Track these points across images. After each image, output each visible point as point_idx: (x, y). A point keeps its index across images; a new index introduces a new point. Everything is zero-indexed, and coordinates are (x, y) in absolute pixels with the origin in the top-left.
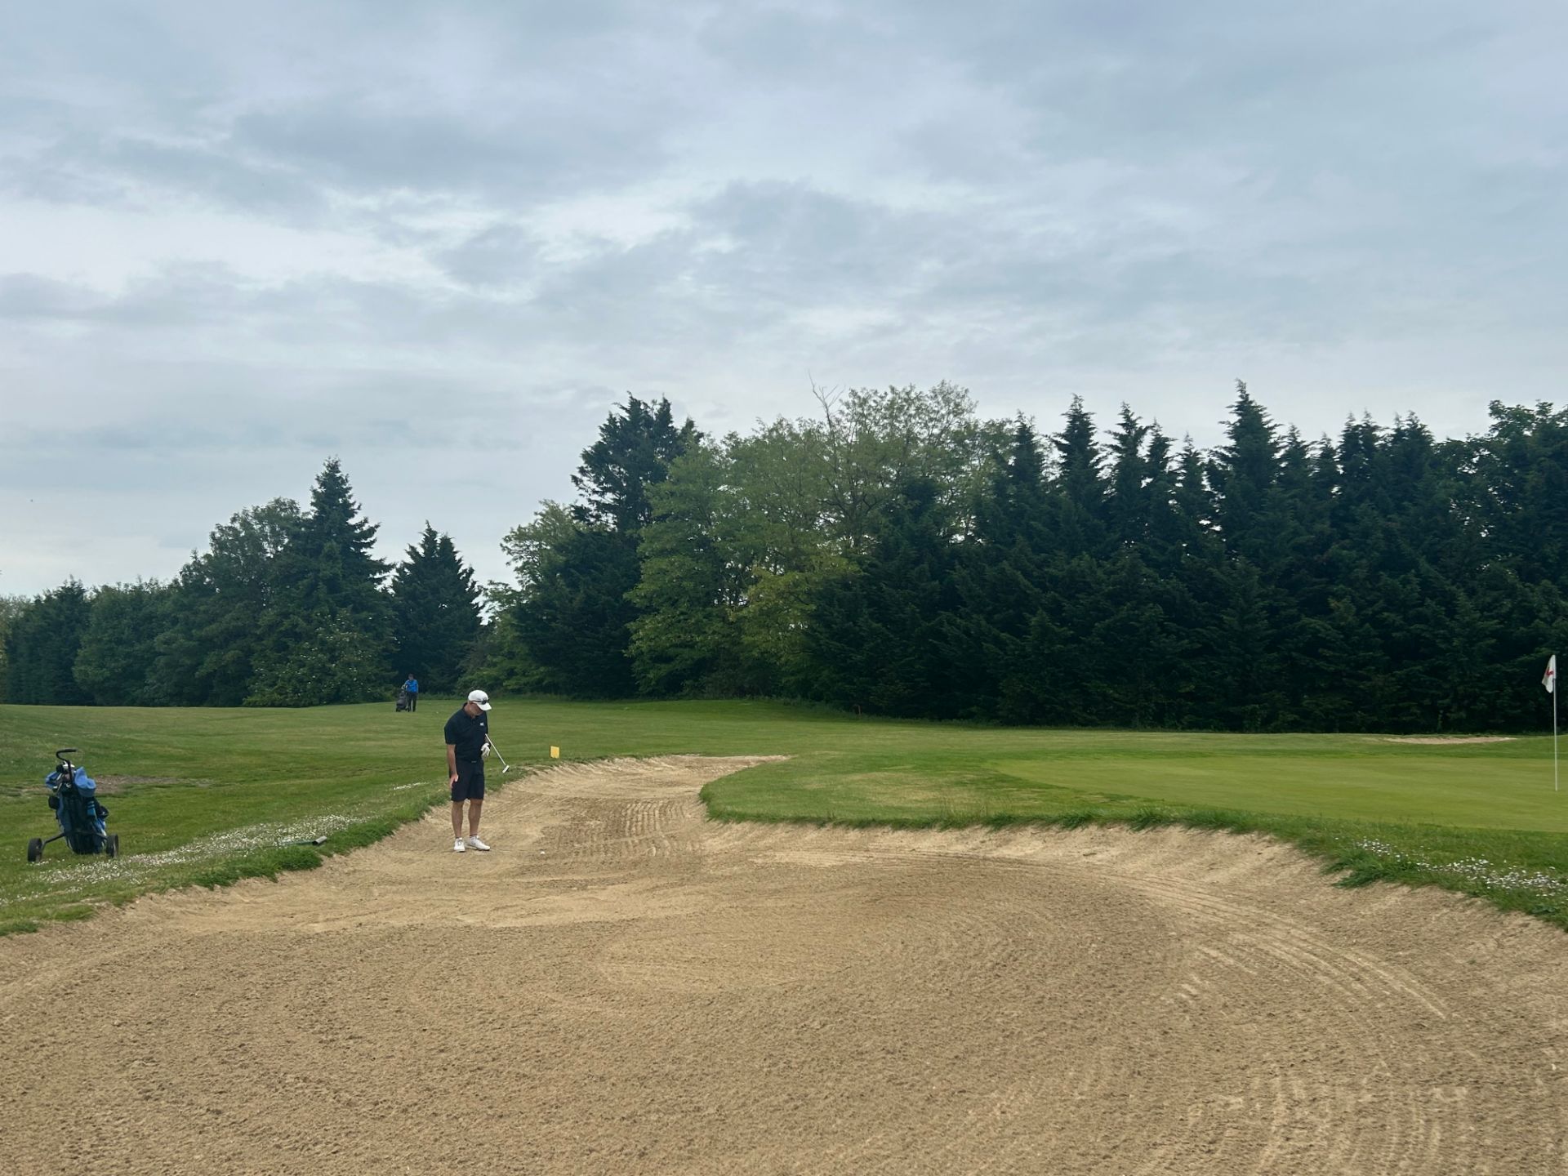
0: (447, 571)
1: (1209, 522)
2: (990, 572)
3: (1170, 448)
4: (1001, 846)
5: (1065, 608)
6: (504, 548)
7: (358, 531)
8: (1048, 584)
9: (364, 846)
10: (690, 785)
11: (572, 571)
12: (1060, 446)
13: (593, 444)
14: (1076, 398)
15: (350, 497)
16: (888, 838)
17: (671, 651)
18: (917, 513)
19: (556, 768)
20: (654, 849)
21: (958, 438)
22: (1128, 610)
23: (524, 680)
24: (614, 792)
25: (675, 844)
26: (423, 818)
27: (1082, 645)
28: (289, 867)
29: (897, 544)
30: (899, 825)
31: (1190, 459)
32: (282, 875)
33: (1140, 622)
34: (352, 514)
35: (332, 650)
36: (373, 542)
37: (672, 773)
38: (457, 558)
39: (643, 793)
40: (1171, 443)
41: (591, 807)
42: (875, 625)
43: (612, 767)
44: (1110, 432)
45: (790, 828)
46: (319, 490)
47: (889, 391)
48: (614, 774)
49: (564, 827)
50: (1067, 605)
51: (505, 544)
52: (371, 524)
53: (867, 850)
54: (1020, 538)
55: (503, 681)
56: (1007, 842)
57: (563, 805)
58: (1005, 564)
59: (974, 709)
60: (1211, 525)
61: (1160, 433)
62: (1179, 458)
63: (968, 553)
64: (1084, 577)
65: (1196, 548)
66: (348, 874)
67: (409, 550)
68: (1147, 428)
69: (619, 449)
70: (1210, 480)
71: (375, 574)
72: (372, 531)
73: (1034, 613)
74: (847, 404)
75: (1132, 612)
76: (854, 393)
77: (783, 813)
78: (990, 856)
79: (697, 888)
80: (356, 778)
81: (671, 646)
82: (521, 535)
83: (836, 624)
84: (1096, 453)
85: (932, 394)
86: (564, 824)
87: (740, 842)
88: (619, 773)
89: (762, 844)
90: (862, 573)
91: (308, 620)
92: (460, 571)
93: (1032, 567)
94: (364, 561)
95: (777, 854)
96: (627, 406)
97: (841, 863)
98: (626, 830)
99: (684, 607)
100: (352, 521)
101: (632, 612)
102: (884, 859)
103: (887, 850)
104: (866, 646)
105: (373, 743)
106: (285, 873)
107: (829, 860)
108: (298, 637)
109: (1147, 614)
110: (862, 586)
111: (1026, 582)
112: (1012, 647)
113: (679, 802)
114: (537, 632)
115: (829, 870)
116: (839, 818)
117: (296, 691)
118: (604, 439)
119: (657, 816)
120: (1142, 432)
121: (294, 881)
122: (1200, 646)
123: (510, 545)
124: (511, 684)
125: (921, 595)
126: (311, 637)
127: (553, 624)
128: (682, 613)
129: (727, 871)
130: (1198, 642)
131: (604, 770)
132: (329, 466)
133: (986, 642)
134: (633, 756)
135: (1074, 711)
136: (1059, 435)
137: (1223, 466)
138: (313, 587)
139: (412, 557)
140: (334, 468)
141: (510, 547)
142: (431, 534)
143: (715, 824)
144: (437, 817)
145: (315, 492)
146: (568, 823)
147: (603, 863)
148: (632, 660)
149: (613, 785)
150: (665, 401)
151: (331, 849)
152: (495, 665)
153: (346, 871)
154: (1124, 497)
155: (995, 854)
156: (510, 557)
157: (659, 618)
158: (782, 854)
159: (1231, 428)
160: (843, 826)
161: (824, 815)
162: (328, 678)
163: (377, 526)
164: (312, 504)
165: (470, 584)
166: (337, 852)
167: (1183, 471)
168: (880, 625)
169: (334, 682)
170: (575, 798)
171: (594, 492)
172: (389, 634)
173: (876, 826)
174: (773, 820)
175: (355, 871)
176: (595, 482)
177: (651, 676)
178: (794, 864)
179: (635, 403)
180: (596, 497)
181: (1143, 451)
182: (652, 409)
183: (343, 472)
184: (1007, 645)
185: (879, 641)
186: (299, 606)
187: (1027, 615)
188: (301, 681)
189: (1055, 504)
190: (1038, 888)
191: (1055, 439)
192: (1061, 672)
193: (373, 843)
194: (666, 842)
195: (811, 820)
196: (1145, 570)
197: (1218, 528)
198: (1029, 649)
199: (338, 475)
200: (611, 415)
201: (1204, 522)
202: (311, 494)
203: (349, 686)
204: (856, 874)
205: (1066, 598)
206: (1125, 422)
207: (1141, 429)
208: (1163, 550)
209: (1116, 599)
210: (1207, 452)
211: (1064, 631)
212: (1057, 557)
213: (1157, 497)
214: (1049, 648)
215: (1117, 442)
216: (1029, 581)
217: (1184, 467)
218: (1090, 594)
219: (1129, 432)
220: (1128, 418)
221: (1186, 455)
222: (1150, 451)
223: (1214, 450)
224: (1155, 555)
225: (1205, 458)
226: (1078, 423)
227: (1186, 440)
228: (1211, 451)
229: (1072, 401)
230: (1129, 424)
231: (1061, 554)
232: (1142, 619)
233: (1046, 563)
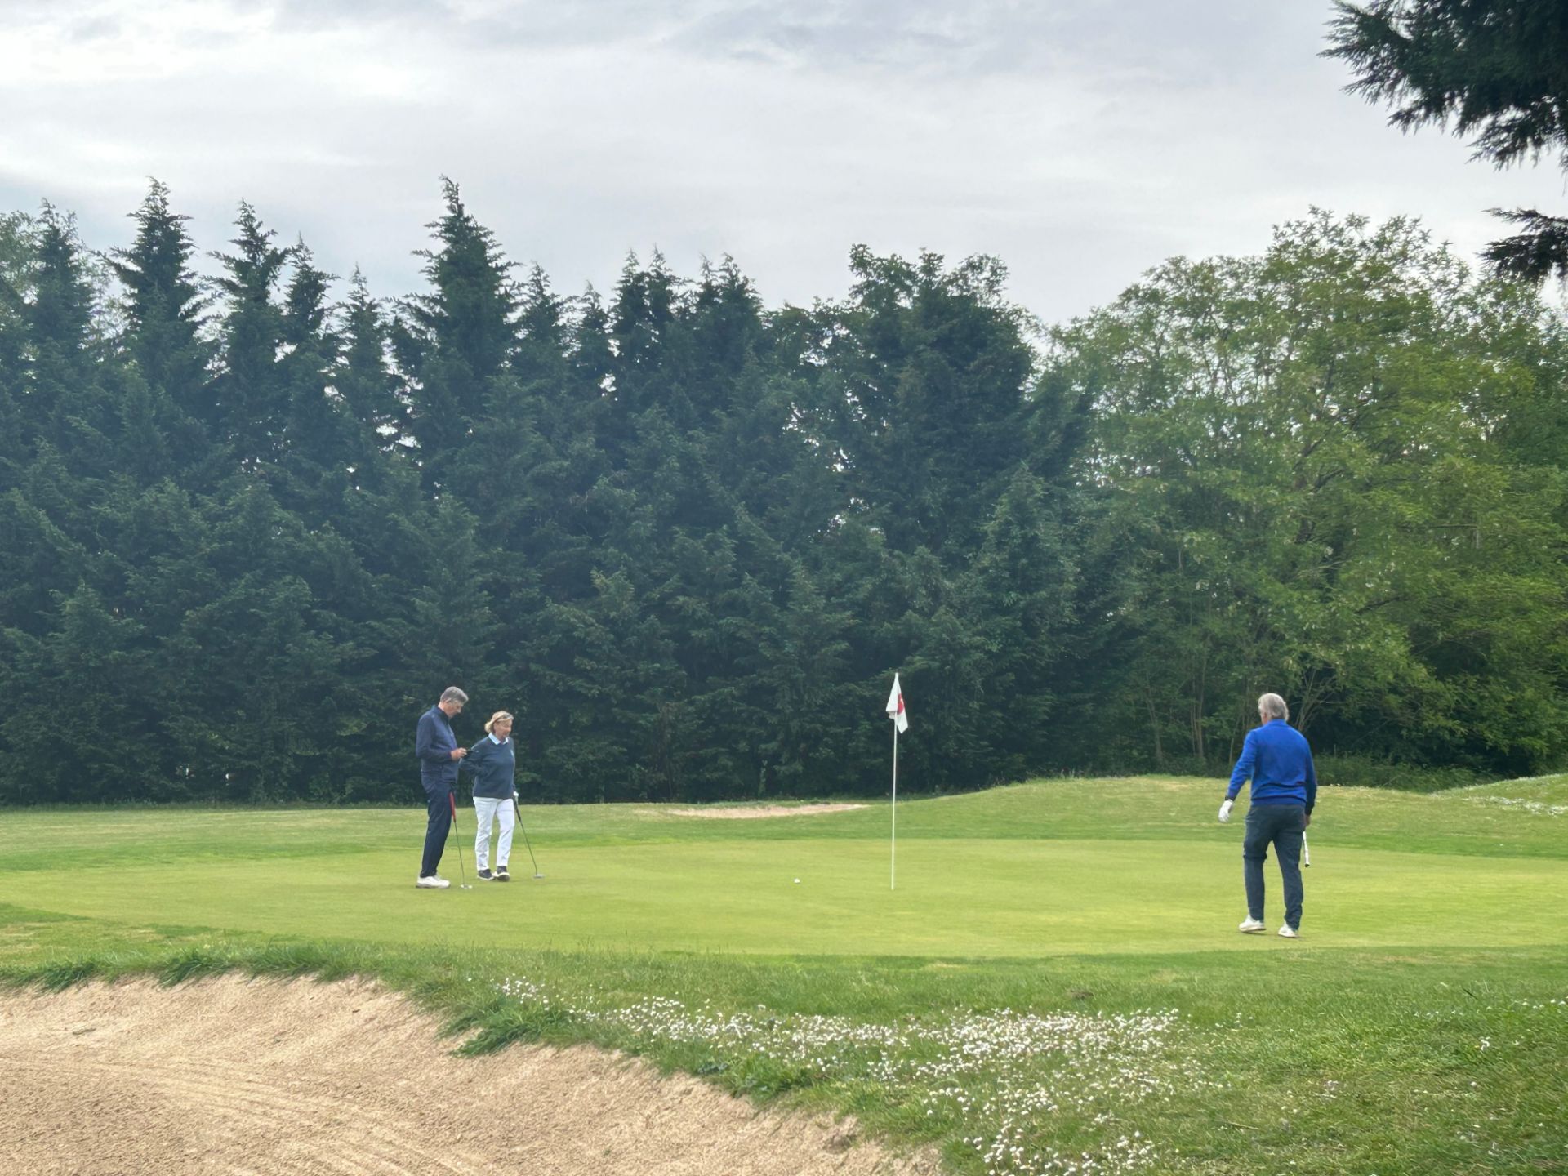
1: (393, 431)
3: (327, 292)
5: (130, 582)
8: (97, 535)
12: (125, 275)
14: (156, 186)
22: (246, 586)
27: (162, 651)
31: (362, 316)
33: (267, 609)
40: (329, 282)
44: (218, 255)
50: (133, 576)
54: (45, 445)
58: (15, 495)
60: (397, 436)
61: (307, 262)
62: (343, 312)
64: (166, 523)
65: (372, 477)
68: (286, 252)
70: (397, 354)
73: (70, 590)
75: (253, 590)
93: (68, 501)
109: (281, 596)
111: (55, 529)
112: (26, 654)
120: (276, 259)
122: (374, 652)
130: (371, 646)
135: (145, 774)
136: (126, 254)
137: (418, 331)
154: (241, 377)
159: (433, 264)
167: (350, 335)
181: (279, 294)
184: (18, 651)
187: (57, 593)
189: (113, 383)
191: (116, 260)
192: (120, 701)
196: (279, 513)
197: (409, 442)
198: (59, 660)
205: (131, 562)
206: (245, 238)
207: (274, 252)
208: (313, 479)
209: (226, 565)
210: (393, 303)
211: (128, 624)
212: (115, 485)
213: (303, 380)
214: (97, 657)
215: (230, 275)
216: (62, 528)
217: (352, 329)
218: (177, 556)
219: (254, 258)
220: (251, 231)
221: (355, 306)
222: (292, 295)
223: (405, 301)
224: (297, 485)
225: (387, 314)
226: (158, 233)
227: (355, 281)
228: (400, 303)
229: (147, 191)
230: (254, 242)
231: (124, 478)
232: (273, 602)
233: (95, 495)
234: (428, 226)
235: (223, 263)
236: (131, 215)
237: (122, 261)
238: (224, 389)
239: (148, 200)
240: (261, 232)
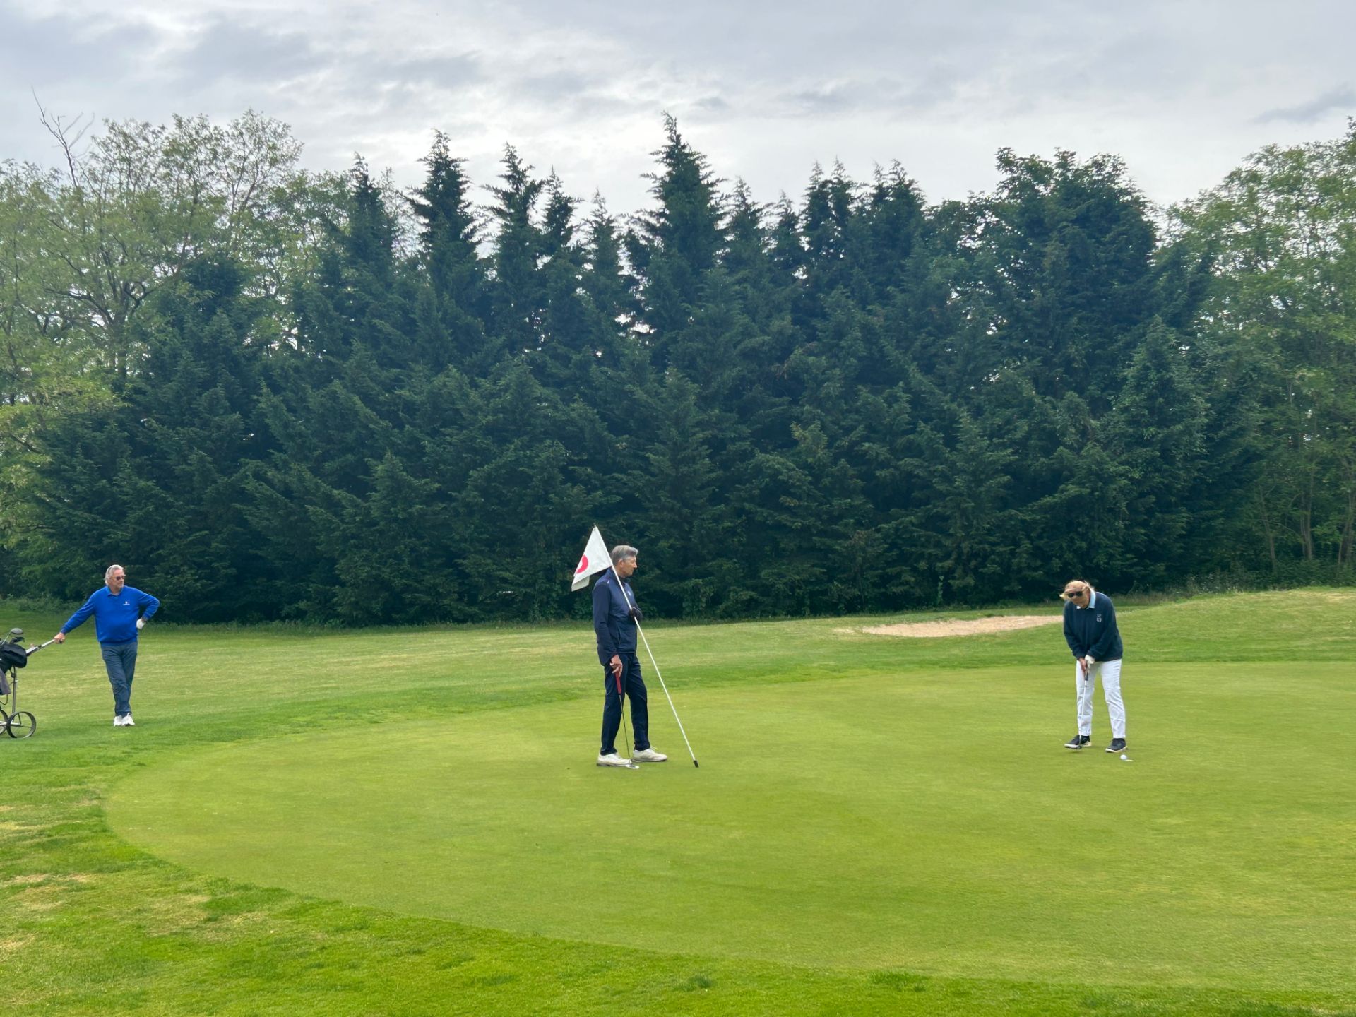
1: (629, 320)
2: (314, 398)
3: (574, 212)
5: (427, 450)
8: (401, 414)
12: (419, 210)
14: (440, 136)
22: (516, 449)
27: (453, 504)
29: (175, 356)
31: (603, 230)
33: (533, 467)
40: (576, 205)
44: (489, 188)
50: (429, 445)
54: (358, 345)
58: (336, 385)
59: (303, 605)
61: (559, 189)
62: (587, 228)
64: (453, 403)
65: (613, 359)
68: (542, 183)
70: (631, 258)
73: (380, 458)
75: (521, 453)
83: (82, 484)
90: (121, 404)
93: (377, 388)
104: (132, 516)
109: (543, 456)
110: (121, 424)
111: (368, 410)
112: (350, 510)
120: (534, 189)
125: (214, 435)
130: (618, 494)
133: (314, 503)
135: (446, 601)
136: (418, 192)
137: (648, 239)
154: (508, 282)
159: (657, 184)
167: (593, 246)
168: (151, 483)
181: (537, 215)
184: (344, 508)
185: (151, 508)
187: (370, 461)
189: (409, 294)
191: (410, 197)
192: (425, 545)
196: (539, 390)
197: (643, 328)
198: (375, 514)
201: (622, 319)
205: (428, 434)
206: (510, 173)
207: (532, 183)
208: (566, 360)
209: (499, 434)
210: (627, 219)
211: (426, 484)
212: (413, 374)
213: (556, 282)
214: (404, 510)
215: (499, 203)
216: (373, 409)
217: (594, 241)
218: (462, 428)
219: (517, 189)
220: (514, 167)
221: (596, 222)
222: (547, 217)
223: (636, 216)
224: (554, 368)
225: (621, 227)
226: (443, 174)
227: (596, 202)
228: (632, 218)
230: (516, 176)
231: (420, 368)
232: (537, 462)
233: (398, 382)
234: (653, 154)
235: (493, 193)
236: (421, 160)
237: (416, 198)
238: (495, 293)
239: (434, 147)
240: (522, 167)
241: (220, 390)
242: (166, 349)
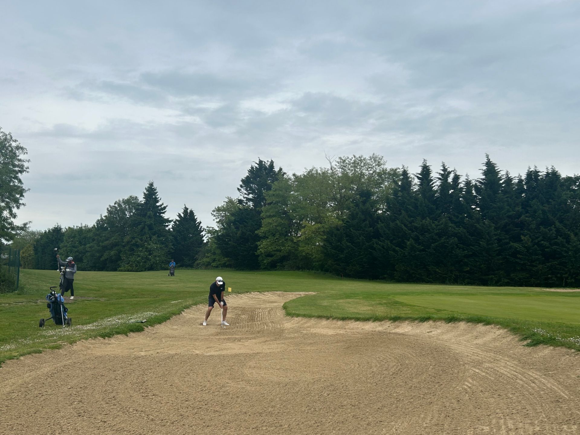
0: (192, 222)
2: (392, 225)
3: (460, 179)
4: (395, 328)
5: (420, 239)
6: (212, 215)
7: (160, 208)
8: (414, 229)
9: (160, 323)
10: (279, 303)
11: (237, 223)
12: (418, 178)
13: (245, 176)
14: (424, 160)
15: (157, 195)
16: (353, 324)
17: (273, 253)
18: (364, 203)
19: (230, 296)
20: (266, 327)
21: (379, 174)
22: (444, 239)
23: (219, 263)
24: (251, 305)
25: (273, 325)
26: (181, 313)
27: (426, 253)
28: (132, 331)
29: (357, 214)
30: (357, 319)
31: (468, 183)
32: (130, 334)
33: (448, 244)
34: (158, 202)
35: (150, 251)
36: (165, 212)
37: (273, 298)
38: (195, 218)
39: (262, 305)
40: (461, 177)
41: (243, 310)
42: (348, 244)
43: (251, 296)
44: (437, 173)
45: (316, 320)
46: (146, 193)
47: (353, 157)
48: (251, 298)
49: (233, 317)
50: (421, 238)
51: (213, 213)
52: (165, 205)
53: (345, 329)
54: (403, 212)
55: (211, 263)
56: (398, 327)
57: (232, 309)
58: (398, 222)
59: (385, 276)
60: (476, 208)
61: (456, 173)
62: (464, 183)
63: (383, 217)
64: (427, 227)
65: (470, 216)
66: (154, 334)
67: (178, 215)
68: (452, 171)
69: (255, 179)
70: (475, 191)
71: (166, 223)
72: (165, 208)
73: (409, 240)
74: (338, 162)
75: (445, 240)
76: (340, 158)
77: (313, 314)
78: (391, 332)
79: (282, 342)
80: (157, 298)
81: (273, 251)
82: (219, 210)
83: (334, 243)
84: (432, 180)
85: (370, 158)
86: (233, 316)
87: (298, 325)
88: (252, 298)
89: (306, 325)
90: (344, 225)
91: (141, 240)
92: (196, 222)
93: (408, 223)
94: (162, 219)
95: (311, 329)
96: (258, 162)
97: (335, 333)
98: (256, 319)
99: (277, 236)
100: (158, 204)
101: (258, 238)
102: (351, 332)
103: (353, 329)
104: (345, 252)
105: (164, 285)
106: (131, 333)
107: (331, 332)
108: (138, 246)
109: (451, 241)
110: (344, 229)
111: (405, 228)
112: (400, 253)
113: (275, 309)
114: (224, 245)
115: (331, 336)
116: (334, 316)
117: (136, 266)
118: (249, 175)
119: (267, 314)
120: (450, 173)
121: (135, 336)
122: (472, 253)
123: (214, 213)
124: (214, 264)
125: (366, 233)
126: (142, 246)
127: (230, 242)
128: (277, 239)
129: (292, 336)
130: (471, 252)
131: (247, 297)
132: (150, 184)
133: (390, 251)
134: (258, 292)
135: (423, 277)
136: (418, 174)
137: (480, 186)
138: (144, 228)
139: (179, 217)
140: (151, 185)
141: (214, 214)
142: (186, 209)
143: (288, 317)
144: (186, 313)
145: (144, 193)
146: (235, 316)
147: (247, 331)
148: (258, 256)
149: (251, 302)
150: (272, 161)
151: (148, 324)
152: (208, 257)
153: (153, 333)
154: (443, 197)
155: (394, 331)
156: (215, 218)
157: (268, 240)
158: (313, 329)
159: (483, 172)
160: (336, 319)
161: (329, 315)
162: (148, 261)
163: (167, 206)
164: (144, 198)
165: (200, 227)
166: (150, 326)
167: (465, 187)
168: (350, 244)
169: (150, 262)
170: (237, 307)
171: (245, 194)
172: (170, 245)
173: (348, 320)
174: (310, 316)
175: (156, 333)
176: (246, 190)
177: (265, 262)
178: (317, 333)
179: (261, 162)
180: (246, 196)
181: (450, 180)
182: (267, 164)
183: (155, 186)
184: (398, 252)
185: (350, 250)
186: (138, 235)
187: (406, 241)
188: (138, 262)
189: (416, 199)
190: (410, 345)
191: (417, 175)
192: (419, 262)
193: (163, 322)
194: (270, 324)
195: (324, 317)
196: (450, 225)
197: (478, 209)
198: (406, 254)
199: (153, 187)
200: (252, 166)
201: (473, 207)
202: (143, 194)
203: (156, 264)
204: (341, 338)
205: (420, 235)
206: (443, 169)
207: (449, 171)
208: (457, 217)
209: (440, 235)
210: (475, 180)
211: (420, 247)
213: (455, 197)
214: (414, 253)
215: (440, 177)
218: (430, 233)
219: (445, 173)
220: (444, 167)
221: (466, 181)
222: (453, 180)
223: (477, 180)
224: (454, 219)
225: (474, 183)
226: (425, 169)
227: (466, 176)
229: (423, 161)
230: (445, 170)
231: (419, 218)
232: (450, 243)
233: (413, 221)
238: (439, 199)
241: (367, 222)
242: (355, 212)
